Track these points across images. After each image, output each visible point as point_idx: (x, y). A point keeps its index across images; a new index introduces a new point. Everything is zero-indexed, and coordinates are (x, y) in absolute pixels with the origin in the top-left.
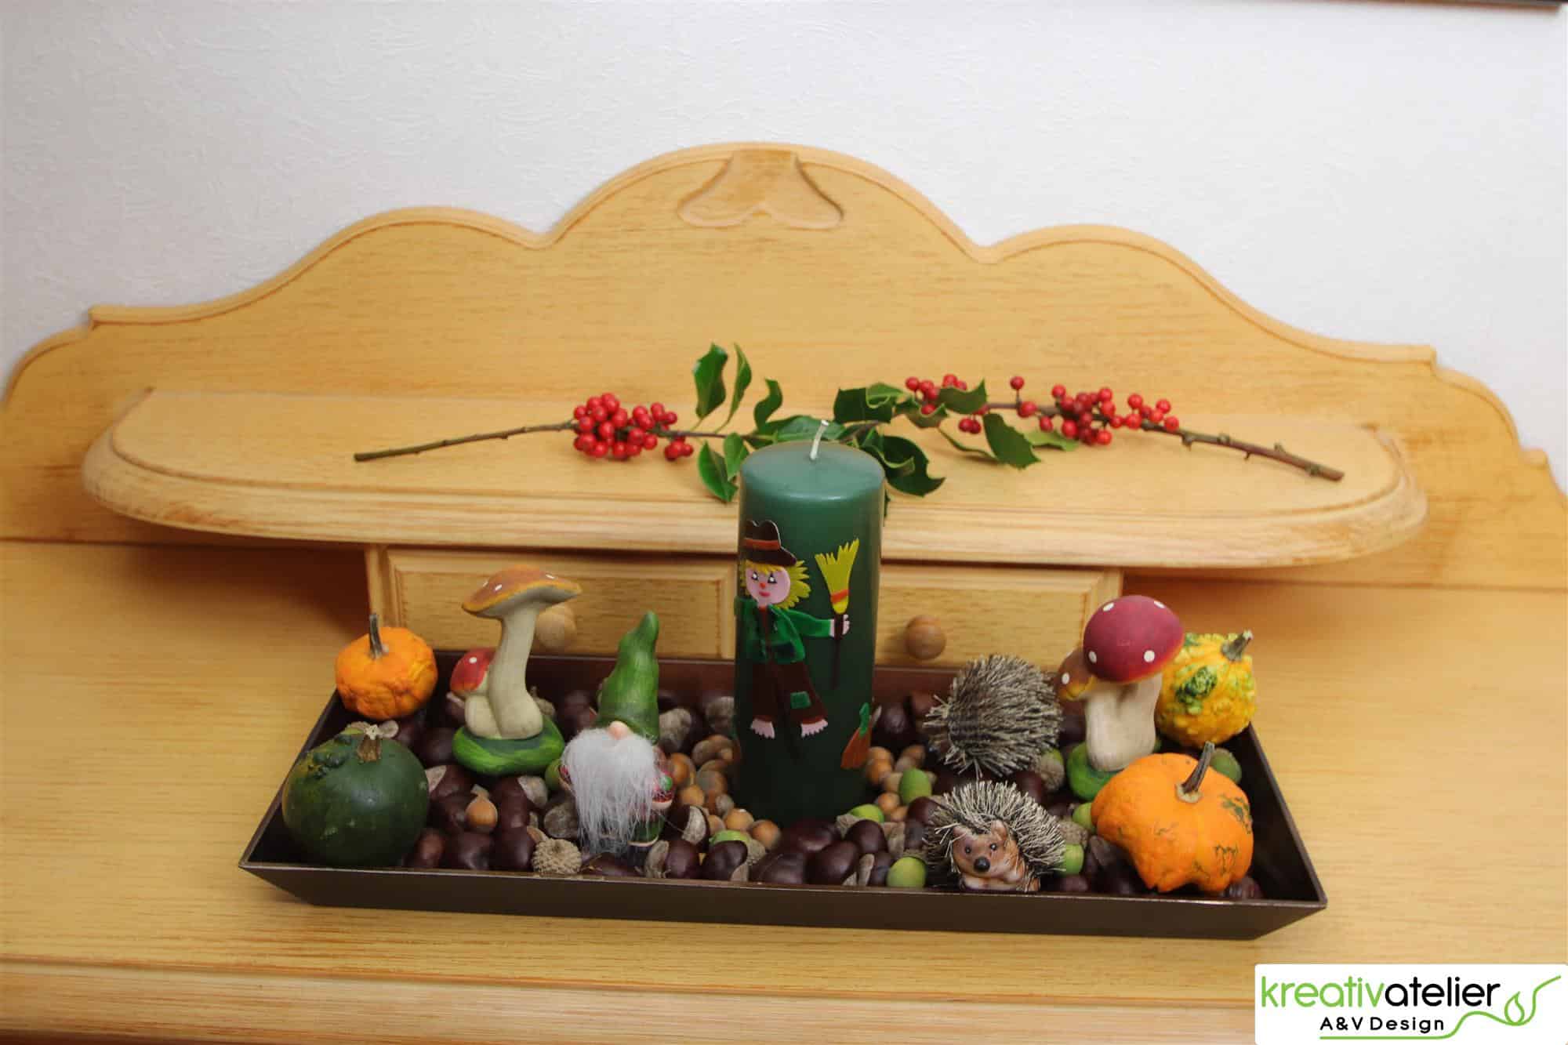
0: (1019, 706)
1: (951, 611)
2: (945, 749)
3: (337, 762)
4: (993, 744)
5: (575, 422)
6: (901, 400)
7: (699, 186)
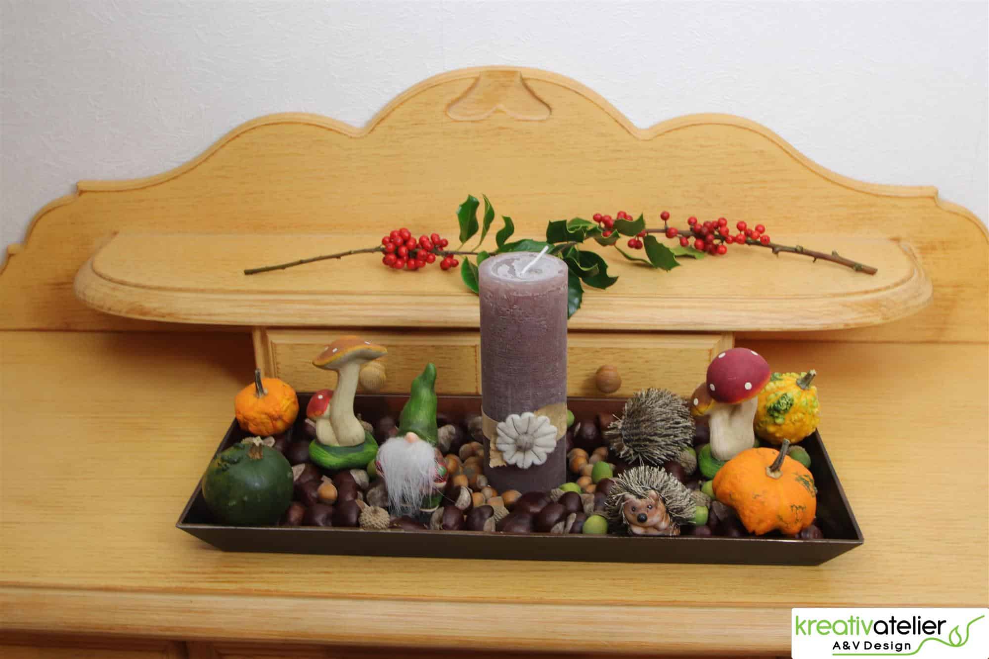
0: (666, 420)
1: (624, 362)
2: (620, 448)
3: (236, 460)
4: (650, 444)
5: (383, 247)
6: (590, 227)
7: (459, 94)
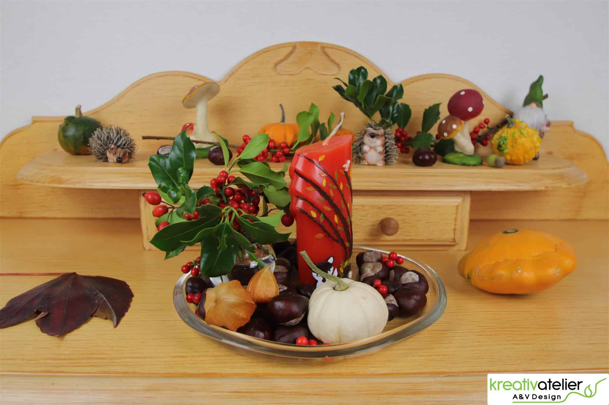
1: (400, 215)
7: (281, 57)
